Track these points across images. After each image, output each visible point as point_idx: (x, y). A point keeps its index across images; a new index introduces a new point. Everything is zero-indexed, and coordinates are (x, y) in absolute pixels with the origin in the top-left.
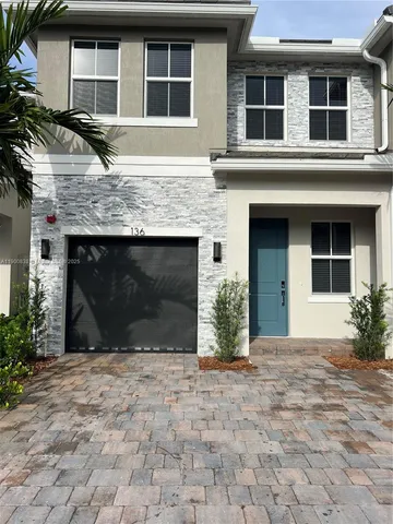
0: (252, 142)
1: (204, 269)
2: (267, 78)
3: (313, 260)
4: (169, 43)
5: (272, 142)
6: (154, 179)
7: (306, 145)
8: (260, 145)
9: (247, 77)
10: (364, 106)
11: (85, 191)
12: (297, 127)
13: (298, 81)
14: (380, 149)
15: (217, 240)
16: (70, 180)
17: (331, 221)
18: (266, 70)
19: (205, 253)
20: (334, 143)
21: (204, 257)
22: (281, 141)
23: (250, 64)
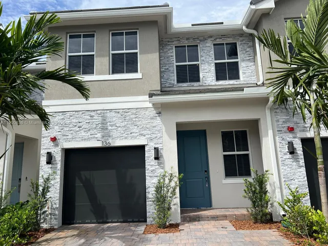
0: (180, 84)
1: (149, 165)
2: (188, 46)
3: (224, 156)
4: (124, 31)
5: (192, 84)
6: (116, 111)
7: (213, 84)
8: (185, 86)
9: (176, 47)
10: (248, 58)
11: (74, 121)
12: (207, 74)
13: (206, 47)
14: (258, 84)
15: (156, 146)
16: (65, 114)
17: (234, 130)
18: (186, 42)
19: (149, 154)
20: (232, 82)
21: (149, 157)
22: (198, 83)
23: (176, 39)
